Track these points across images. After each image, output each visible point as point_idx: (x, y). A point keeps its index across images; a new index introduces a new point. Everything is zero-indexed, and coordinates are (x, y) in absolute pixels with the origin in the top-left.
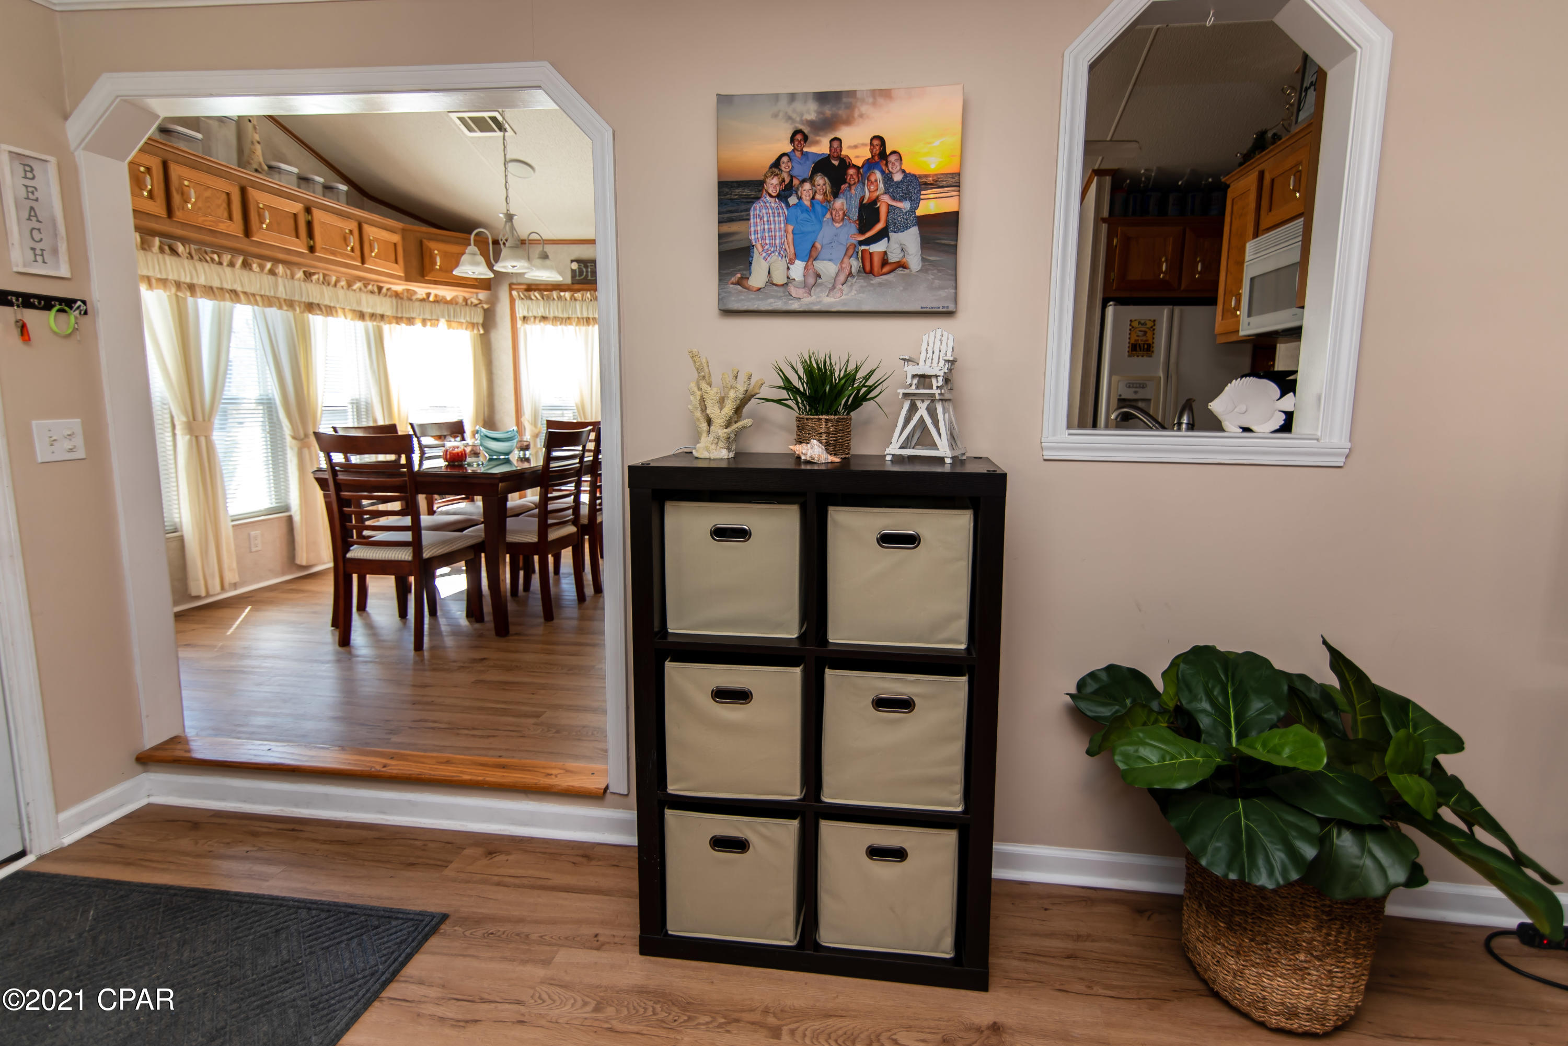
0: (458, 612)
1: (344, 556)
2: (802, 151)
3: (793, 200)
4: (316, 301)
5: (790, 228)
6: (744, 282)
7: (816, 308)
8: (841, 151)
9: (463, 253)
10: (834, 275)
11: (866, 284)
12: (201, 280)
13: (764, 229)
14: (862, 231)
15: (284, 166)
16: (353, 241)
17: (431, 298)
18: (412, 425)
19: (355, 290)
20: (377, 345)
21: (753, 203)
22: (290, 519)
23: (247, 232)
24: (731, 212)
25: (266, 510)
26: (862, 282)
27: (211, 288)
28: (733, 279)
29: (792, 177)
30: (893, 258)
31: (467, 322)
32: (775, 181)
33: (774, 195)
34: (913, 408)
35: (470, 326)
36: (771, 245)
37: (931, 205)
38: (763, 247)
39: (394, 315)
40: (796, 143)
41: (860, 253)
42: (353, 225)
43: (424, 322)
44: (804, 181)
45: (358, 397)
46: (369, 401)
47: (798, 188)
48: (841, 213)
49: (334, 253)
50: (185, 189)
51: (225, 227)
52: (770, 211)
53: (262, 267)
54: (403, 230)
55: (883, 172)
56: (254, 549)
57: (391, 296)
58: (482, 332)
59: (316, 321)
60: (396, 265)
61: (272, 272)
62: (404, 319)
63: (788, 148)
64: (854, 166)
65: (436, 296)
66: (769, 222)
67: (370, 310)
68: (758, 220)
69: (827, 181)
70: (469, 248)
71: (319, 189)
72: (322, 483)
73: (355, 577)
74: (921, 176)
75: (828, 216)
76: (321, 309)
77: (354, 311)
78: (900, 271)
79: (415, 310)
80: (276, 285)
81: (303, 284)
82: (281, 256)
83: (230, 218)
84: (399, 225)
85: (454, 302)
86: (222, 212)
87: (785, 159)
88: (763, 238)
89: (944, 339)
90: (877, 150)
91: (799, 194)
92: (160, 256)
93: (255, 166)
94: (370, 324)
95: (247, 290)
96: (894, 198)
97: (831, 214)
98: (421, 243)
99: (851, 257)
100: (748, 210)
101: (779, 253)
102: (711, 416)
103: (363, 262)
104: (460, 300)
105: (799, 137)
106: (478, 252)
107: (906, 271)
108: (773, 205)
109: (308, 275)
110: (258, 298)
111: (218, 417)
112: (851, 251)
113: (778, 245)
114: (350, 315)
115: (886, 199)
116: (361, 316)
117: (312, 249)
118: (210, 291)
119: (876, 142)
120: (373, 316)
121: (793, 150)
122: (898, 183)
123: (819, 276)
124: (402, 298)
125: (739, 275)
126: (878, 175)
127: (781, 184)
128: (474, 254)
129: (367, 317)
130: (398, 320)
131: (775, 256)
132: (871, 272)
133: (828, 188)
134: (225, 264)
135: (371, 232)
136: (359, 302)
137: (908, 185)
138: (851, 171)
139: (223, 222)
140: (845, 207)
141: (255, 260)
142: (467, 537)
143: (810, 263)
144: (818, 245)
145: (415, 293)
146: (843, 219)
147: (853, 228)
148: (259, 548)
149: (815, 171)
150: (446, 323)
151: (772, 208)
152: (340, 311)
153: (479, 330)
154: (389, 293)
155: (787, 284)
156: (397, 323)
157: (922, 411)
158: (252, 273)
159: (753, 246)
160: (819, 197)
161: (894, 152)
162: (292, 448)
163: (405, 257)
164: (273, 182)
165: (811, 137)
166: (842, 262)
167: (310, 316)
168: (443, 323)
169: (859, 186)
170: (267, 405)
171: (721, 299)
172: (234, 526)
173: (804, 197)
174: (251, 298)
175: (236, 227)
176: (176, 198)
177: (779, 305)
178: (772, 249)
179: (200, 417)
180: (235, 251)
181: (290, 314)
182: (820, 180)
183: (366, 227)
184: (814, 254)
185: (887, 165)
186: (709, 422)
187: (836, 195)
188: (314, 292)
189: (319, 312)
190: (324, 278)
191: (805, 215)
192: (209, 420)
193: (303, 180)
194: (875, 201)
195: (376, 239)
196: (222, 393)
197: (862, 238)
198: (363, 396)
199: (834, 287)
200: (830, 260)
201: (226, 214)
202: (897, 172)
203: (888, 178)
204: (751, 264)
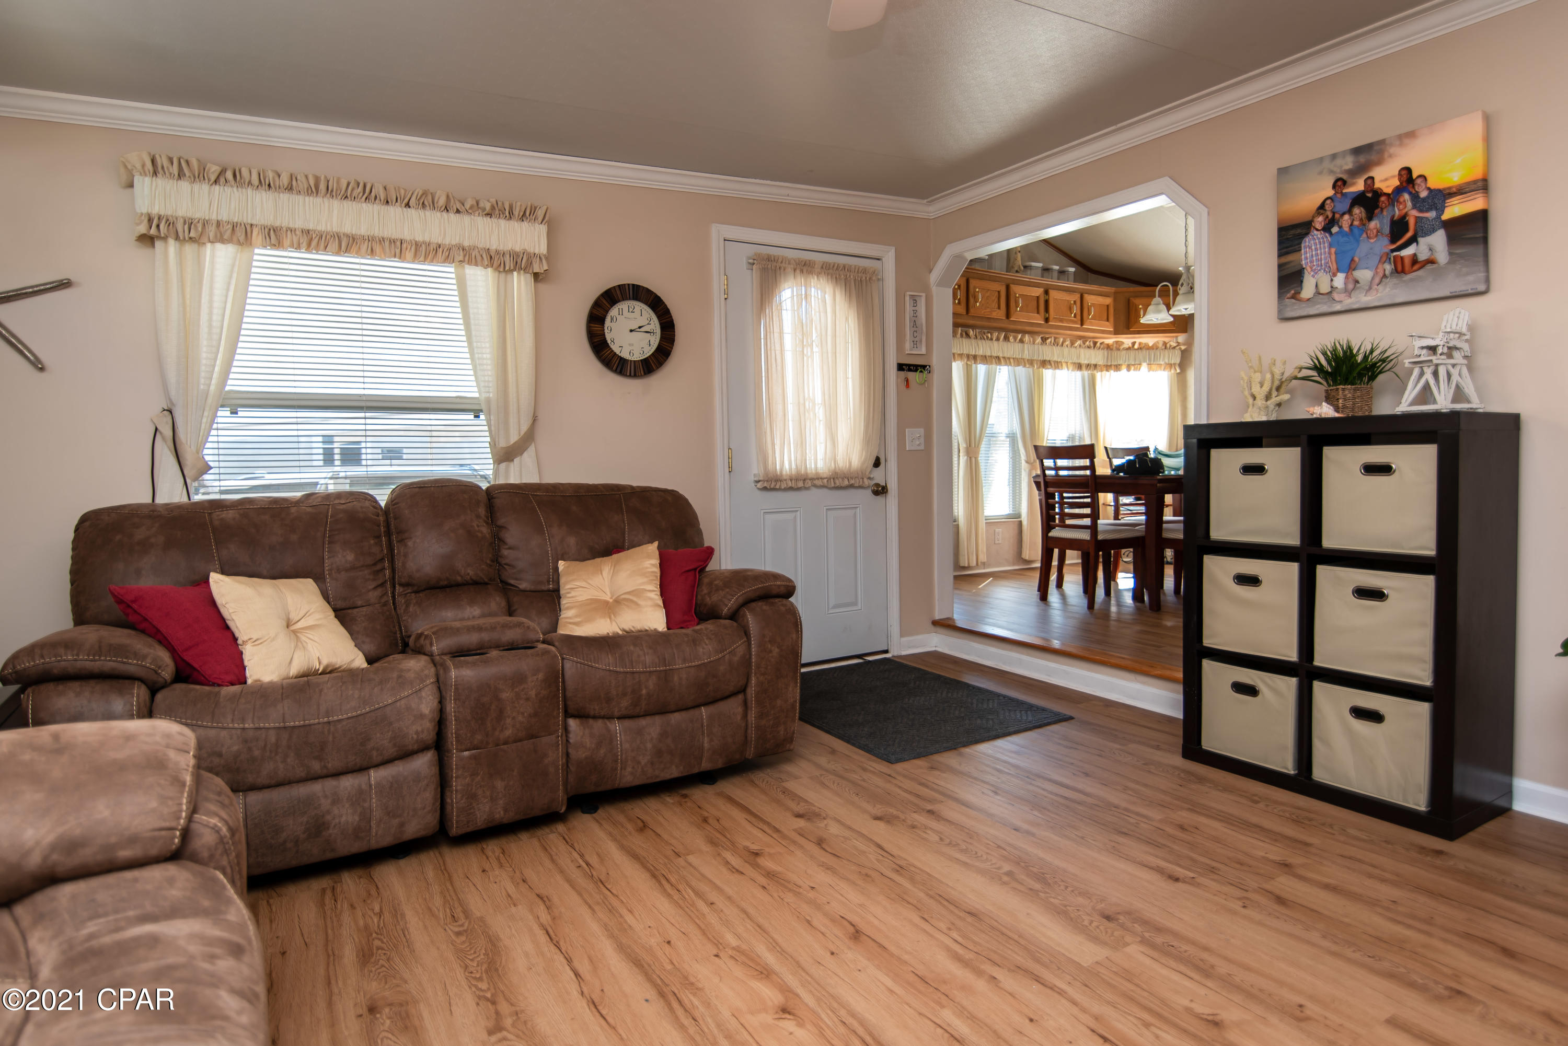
0: (1128, 599)
1: (1047, 535)
2: (1342, 193)
3: (1335, 229)
4: (1048, 359)
5: (1333, 250)
6: (1297, 296)
7: (1355, 306)
8: (1374, 185)
9: (1150, 305)
10: (1370, 279)
11: (1397, 282)
12: (981, 352)
13: (1312, 255)
14: (1393, 241)
15: (1034, 264)
16: (1076, 309)
17: (1136, 347)
18: (1106, 448)
19: (1076, 347)
20: (1090, 391)
21: (1303, 238)
22: (1020, 523)
23: (1008, 315)
24: (1287, 247)
25: (1006, 515)
26: (1395, 281)
27: (985, 356)
28: (1289, 295)
29: (1334, 213)
30: (1422, 257)
31: (1166, 363)
32: (1321, 219)
33: (1320, 228)
34: (1422, 374)
35: (1168, 366)
36: (1318, 265)
37: (1455, 209)
38: (1311, 268)
39: (1105, 364)
40: (1337, 188)
41: (1392, 258)
42: (1077, 297)
43: (1129, 369)
44: (1344, 214)
45: (1074, 433)
46: (1082, 436)
47: (1339, 220)
48: (1375, 231)
49: (1061, 321)
50: (976, 293)
51: (995, 315)
52: (1317, 241)
53: (1015, 338)
54: (1115, 293)
55: (1410, 193)
56: (997, 542)
57: (1103, 349)
58: (1178, 371)
59: (1048, 373)
60: (1107, 323)
61: (1021, 341)
62: (1113, 367)
63: (1331, 193)
64: (1385, 194)
65: (1140, 344)
66: (1316, 249)
67: (1086, 362)
68: (1308, 249)
69: (1362, 209)
70: (1154, 299)
71: (1055, 274)
72: (1038, 484)
73: (1056, 551)
74: (1444, 189)
75: (1364, 235)
76: (1051, 365)
77: (1075, 363)
78: (1429, 267)
79: (1122, 357)
80: (1023, 350)
81: (1040, 346)
82: (1028, 328)
83: (999, 308)
84: (1112, 290)
85: (1155, 348)
86: (995, 305)
87: (1328, 202)
88: (1312, 262)
89: (1461, 317)
90: (1405, 177)
91: (1340, 224)
92: (961, 339)
93: (1016, 268)
94: (1086, 373)
95: (1006, 355)
96: (1421, 211)
97: (1367, 234)
98: (1129, 300)
99: (1385, 262)
100: (1300, 243)
101: (1325, 270)
102: (1254, 393)
103: (1082, 325)
104: (1160, 345)
105: (1340, 183)
106: (1162, 302)
107: (1435, 266)
108: (1319, 236)
109: (1044, 340)
110: (1012, 360)
111: (983, 443)
112: (1385, 258)
113: (1323, 264)
114: (1071, 367)
115: (1415, 213)
116: (1079, 367)
117: (1047, 320)
118: (985, 359)
119: (1404, 172)
120: (1088, 366)
121: (1335, 194)
122: (1424, 200)
123: (1357, 282)
124: (1112, 350)
125: (1293, 292)
126: (1406, 196)
127: (1325, 220)
128: (1158, 304)
129: (1084, 368)
130: (1108, 367)
131: (1321, 273)
132: (1403, 271)
133: (1364, 215)
134: (994, 339)
135: (1090, 299)
136: (1079, 357)
137: (1433, 198)
138: (1383, 199)
139: (995, 311)
140: (1378, 226)
141: (1011, 334)
142: (1137, 530)
143: (1349, 273)
144: (1356, 259)
145: (1122, 343)
146: (1377, 236)
147: (1385, 241)
148: (1000, 542)
149: (1352, 205)
150: (1146, 366)
151: (1319, 239)
152: (1064, 365)
153: (1176, 370)
154: (1102, 346)
155: (1330, 292)
156: (1107, 370)
157: (1428, 376)
158: (1009, 343)
159: (1304, 269)
160: (1356, 223)
161: (1420, 176)
162: (1025, 470)
163: (1115, 315)
164: (1025, 277)
165: (1349, 181)
166: (1377, 268)
167: (1044, 370)
168: (1144, 367)
169: (1390, 208)
170: (1012, 437)
171: (1280, 311)
172: (986, 523)
173: (1344, 226)
174: (1007, 360)
175: (1001, 314)
176: (972, 300)
177: (1324, 308)
178: (1319, 268)
179: (973, 445)
180: (1000, 329)
181: (1030, 370)
182: (1357, 211)
183: (1086, 297)
184: (1353, 266)
185: (1413, 187)
186: (1254, 398)
187: (1370, 218)
188: (1049, 352)
189: (1049, 367)
190: (1055, 340)
191: (1345, 239)
192: (978, 446)
193: (1046, 270)
194: (1406, 215)
195: (1093, 305)
196: (986, 430)
197: (1394, 247)
198: (1077, 432)
199: (1370, 288)
200: (1367, 268)
201: (997, 305)
202: (1423, 190)
203: (1415, 197)
204: (1302, 282)
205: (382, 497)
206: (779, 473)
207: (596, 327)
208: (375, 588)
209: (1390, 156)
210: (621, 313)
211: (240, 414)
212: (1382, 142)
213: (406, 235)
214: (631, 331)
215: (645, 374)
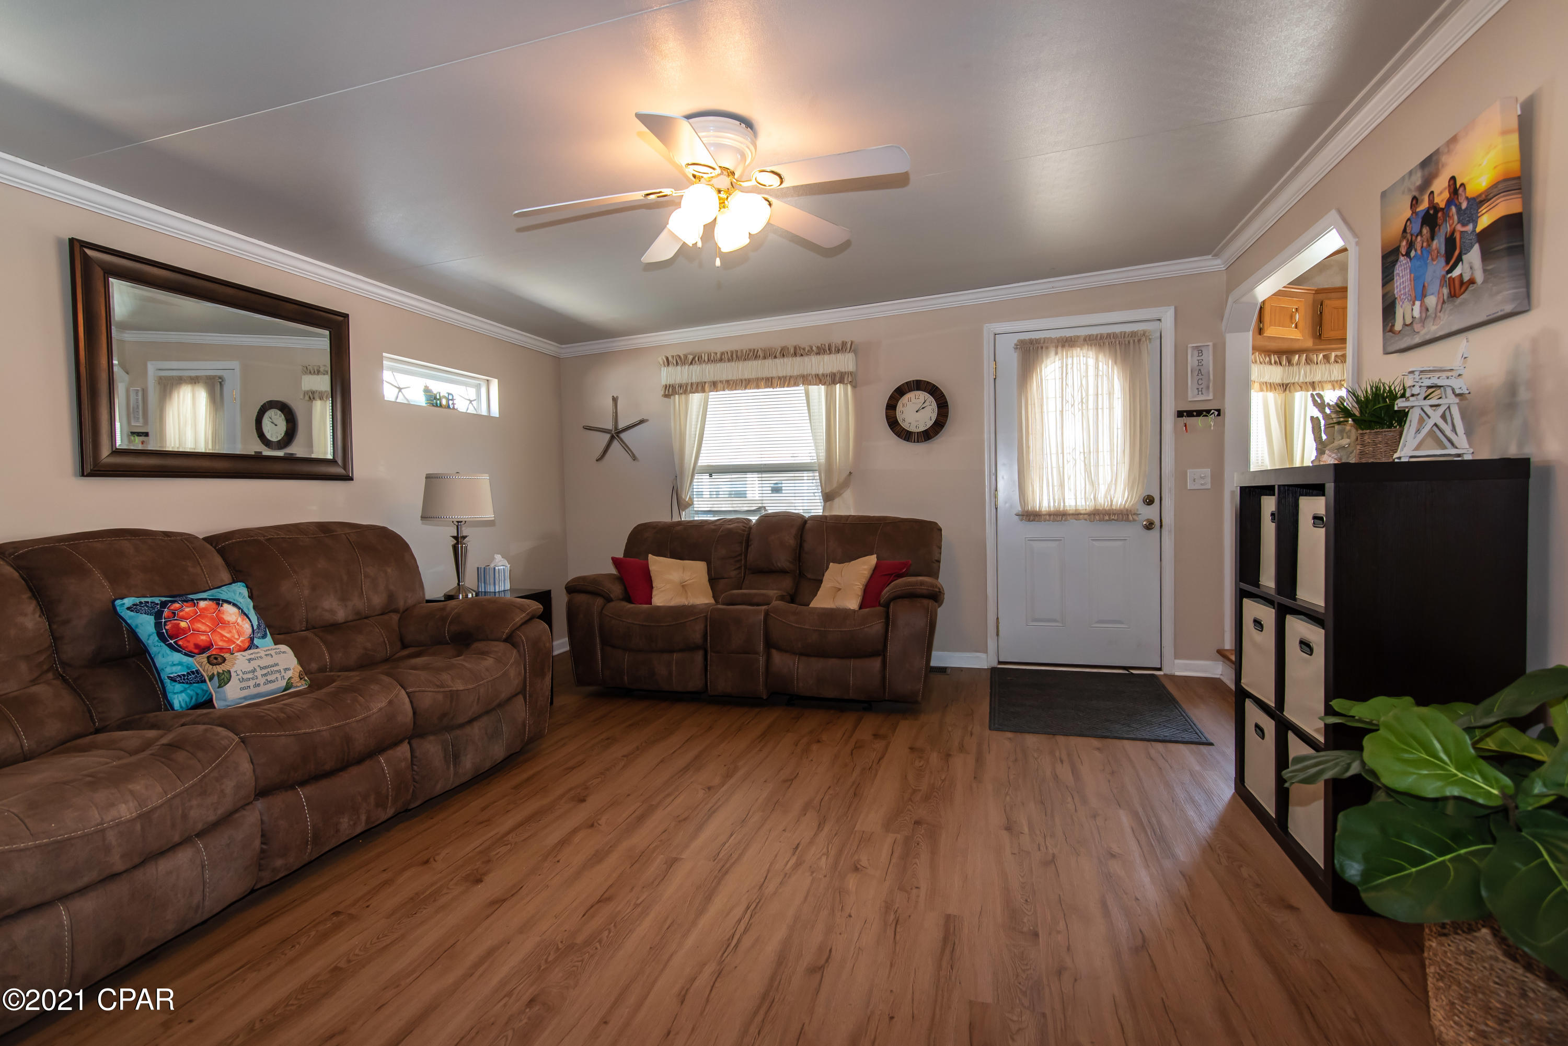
2: (1416, 212)
3: (1413, 253)
5: (1412, 276)
6: (1394, 328)
8: (1434, 201)
10: (1435, 306)
13: (1400, 283)
14: (1447, 261)
21: (1395, 265)
28: (1389, 328)
29: (1412, 236)
30: (1466, 277)
32: (1404, 243)
33: (1404, 254)
36: (1404, 294)
38: (1400, 298)
40: (1413, 207)
41: (1448, 281)
44: (1417, 236)
47: (1415, 243)
48: (1436, 252)
52: (1403, 268)
55: (1456, 206)
63: (1410, 214)
64: (1441, 209)
66: (1402, 276)
68: (1398, 277)
69: (1428, 228)
75: (1430, 257)
87: (1408, 224)
88: (1400, 291)
90: (1452, 188)
91: (1416, 247)
96: (1463, 225)
97: (1431, 255)
99: (1443, 286)
100: (1393, 272)
101: (1408, 299)
105: (1414, 202)
107: (1475, 286)
108: (1404, 262)
112: (1443, 282)
113: (1407, 293)
115: (1459, 228)
119: (1451, 183)
121: (1412, 214)
122: (1465, 211)
123: (1428, 310)
125: (1390, 324)
126: (1454, 209)
127: (1407, 243)
131: (1406, 303)
132: (1455, 295)
133: (1429, 234)
137: (1471, 209)
138: (1440, 214)
140: (1438, 245)
143: (1422, 301)
144: (1426, 284)
146: (1437, 257)
147: (1443, 262)
149: (1422, 225)
151: (1404, 265)
155: (1413, 323)
159: (1396, 299)
160: (1425, 244)
161: (1461, 185)
165: (1420, 198)
166: (1439, 293)
169: (1445, 224)
171: (1384, 343)
173: (1418, 248)
177: (1410, 341)
178: (1404, 297)
182: (1425, 231)
184: (1424, 292)
185: (1458, 198)
187: (1433, 238)
191: (1419, 263)
194: (1453, 232)
197: (1448, 267)
199: (1436, 316)
200: (1432, 294)
202: (1464, 200)
203: (1459, 209)
204: (1395, 313)
205: (754, 519)
206: (1038, 510)
207: (891, 412)
208: (735, 570)
209: (1443, 166)
210: (909, 400)
211: (713, 477)
212: (1437, 152)
213: (774, 374)
214: (917, 412)
215: (925, 441)
